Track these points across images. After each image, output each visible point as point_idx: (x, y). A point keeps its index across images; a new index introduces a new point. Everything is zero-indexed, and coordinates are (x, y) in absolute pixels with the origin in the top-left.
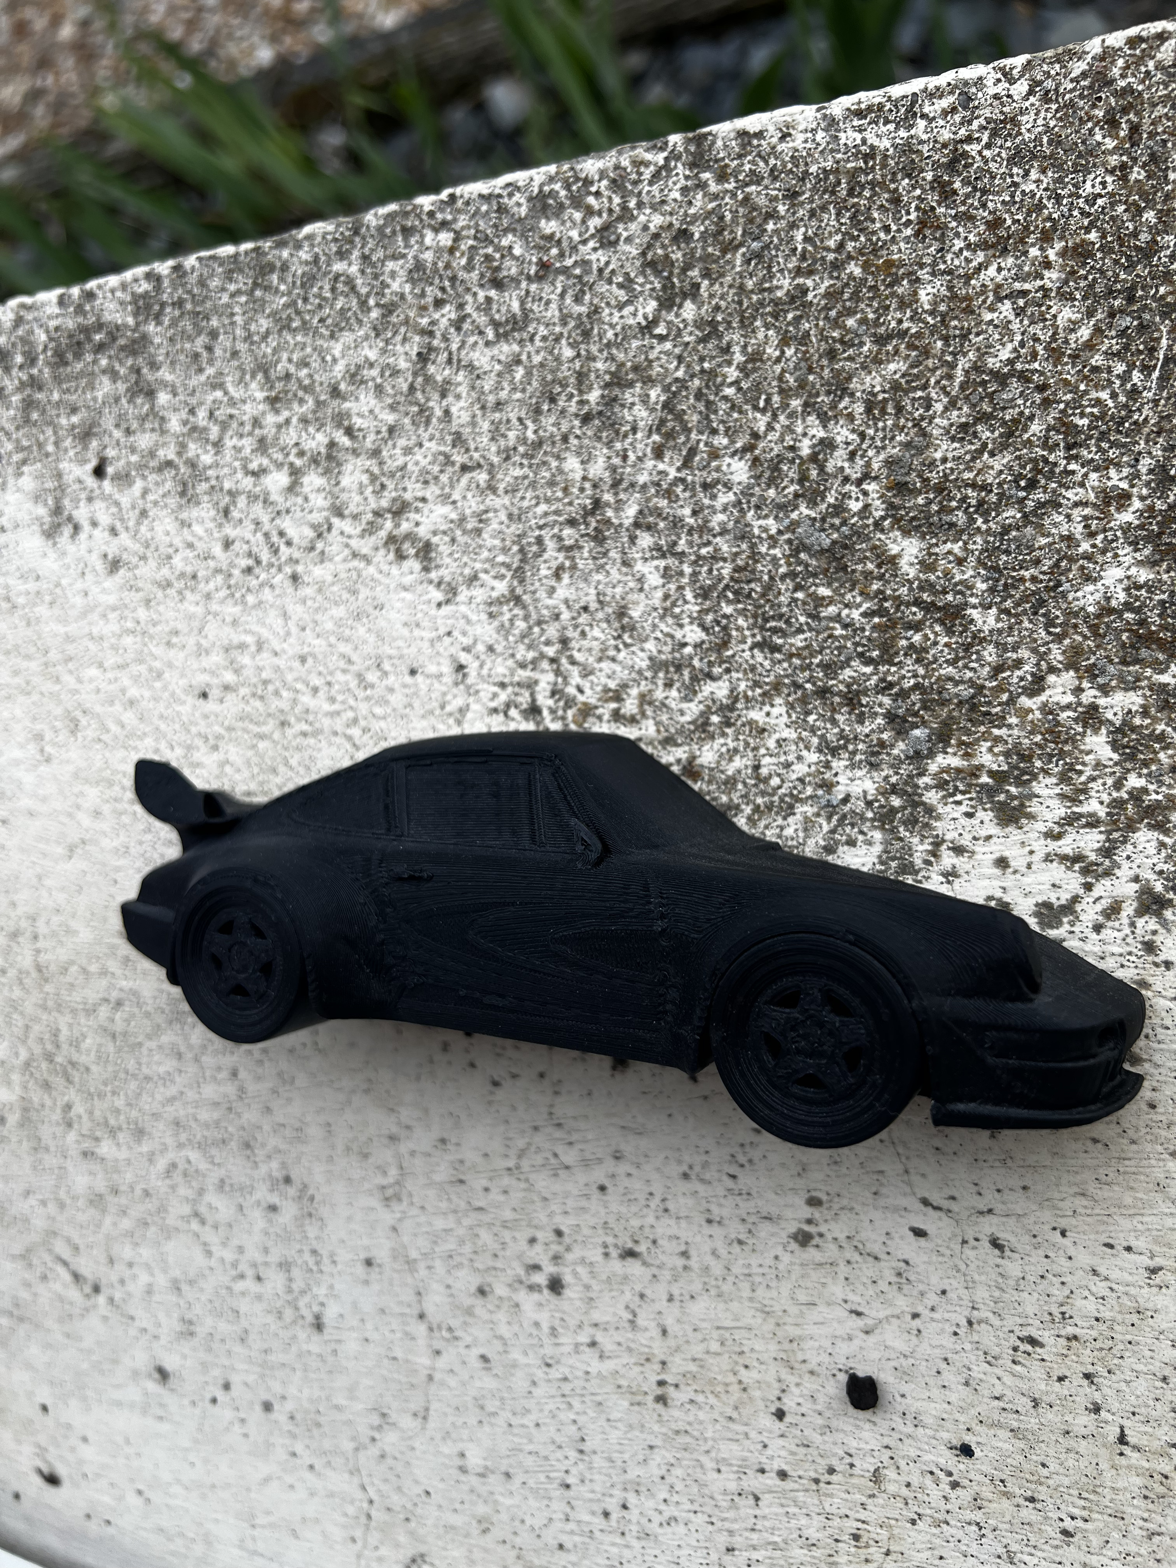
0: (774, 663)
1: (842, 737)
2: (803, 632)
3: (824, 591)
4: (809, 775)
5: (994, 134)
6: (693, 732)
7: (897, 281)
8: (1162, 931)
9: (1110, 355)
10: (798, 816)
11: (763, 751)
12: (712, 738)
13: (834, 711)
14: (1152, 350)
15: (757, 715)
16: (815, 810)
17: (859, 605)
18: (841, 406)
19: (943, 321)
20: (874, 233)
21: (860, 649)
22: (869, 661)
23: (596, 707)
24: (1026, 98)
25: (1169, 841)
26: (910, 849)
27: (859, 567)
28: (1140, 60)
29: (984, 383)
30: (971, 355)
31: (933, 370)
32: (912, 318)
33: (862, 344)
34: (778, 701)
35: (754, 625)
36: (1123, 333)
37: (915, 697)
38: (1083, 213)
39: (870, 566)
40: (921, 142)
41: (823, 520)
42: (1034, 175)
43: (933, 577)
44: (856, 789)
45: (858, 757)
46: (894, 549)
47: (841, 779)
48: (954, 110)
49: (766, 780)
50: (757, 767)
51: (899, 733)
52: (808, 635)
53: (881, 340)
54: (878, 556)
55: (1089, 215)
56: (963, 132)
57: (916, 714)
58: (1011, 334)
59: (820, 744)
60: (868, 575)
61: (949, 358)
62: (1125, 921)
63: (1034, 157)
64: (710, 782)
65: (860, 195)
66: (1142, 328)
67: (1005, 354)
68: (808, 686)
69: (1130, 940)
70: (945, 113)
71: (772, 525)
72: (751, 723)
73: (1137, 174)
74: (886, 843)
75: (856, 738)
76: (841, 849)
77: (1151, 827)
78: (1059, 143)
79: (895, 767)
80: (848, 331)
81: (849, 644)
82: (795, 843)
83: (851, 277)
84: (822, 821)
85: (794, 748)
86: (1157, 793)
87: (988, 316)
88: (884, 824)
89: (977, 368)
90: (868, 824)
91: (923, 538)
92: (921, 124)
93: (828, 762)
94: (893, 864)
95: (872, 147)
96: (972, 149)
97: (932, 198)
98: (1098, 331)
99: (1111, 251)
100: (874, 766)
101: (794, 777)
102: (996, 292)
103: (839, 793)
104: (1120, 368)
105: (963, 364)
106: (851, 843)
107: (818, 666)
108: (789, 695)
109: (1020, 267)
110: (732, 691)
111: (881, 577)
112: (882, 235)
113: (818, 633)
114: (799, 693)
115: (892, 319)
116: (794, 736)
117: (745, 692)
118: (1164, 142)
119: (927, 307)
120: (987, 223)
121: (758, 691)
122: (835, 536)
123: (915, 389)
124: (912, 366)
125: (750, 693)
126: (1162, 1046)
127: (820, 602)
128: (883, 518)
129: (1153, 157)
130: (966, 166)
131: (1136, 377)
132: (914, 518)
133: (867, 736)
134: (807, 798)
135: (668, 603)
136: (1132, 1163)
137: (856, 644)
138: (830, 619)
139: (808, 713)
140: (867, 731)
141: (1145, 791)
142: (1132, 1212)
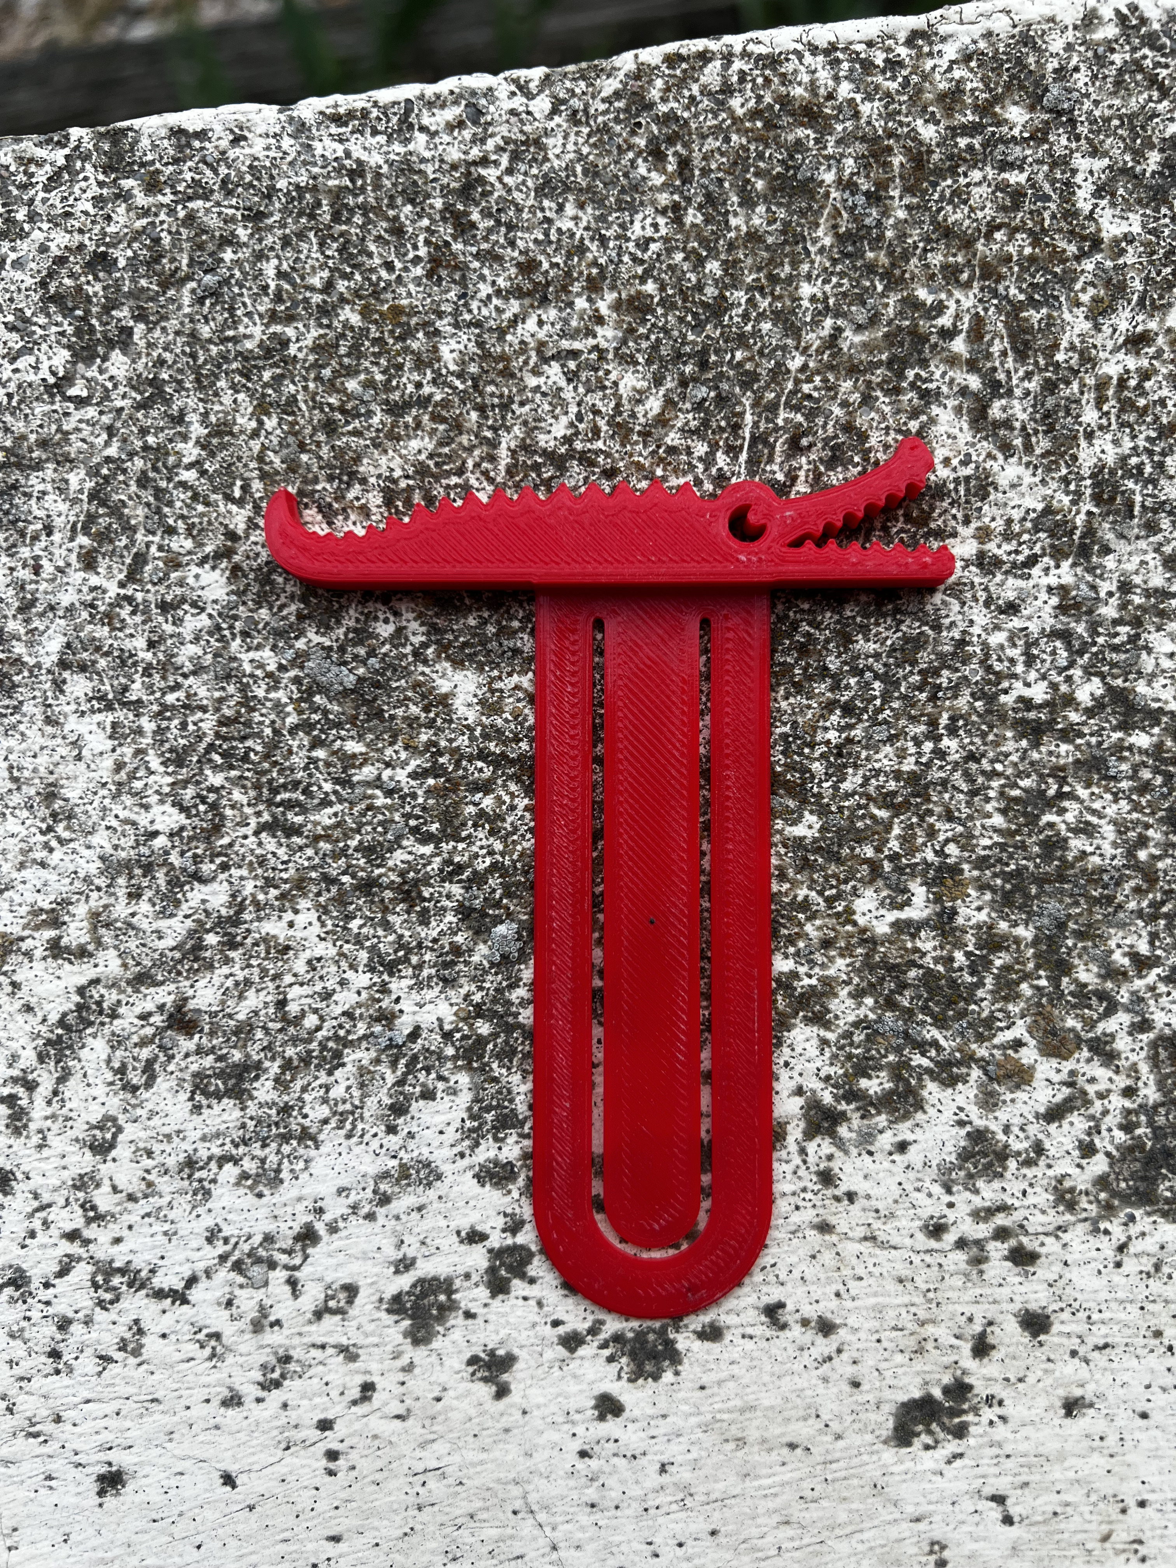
0: (293, 850)
1: (401, 947)
2: (330, 804)
3: (353, 747)
4: (359, 1005)
5: (515, 157)
6: (180, 961)
7: (408, 333)
8: (838, 1154)
9: (686, 432)
10: (349, 1067)
11: (288, 979)
12: (211, 967)
13: (385, 910)
14: (736, 428)
15: (274, 927)
16: (373, 1054)
17: (406, 763)
18: (350, 495)
19: (475, 386)
20: (372, 270)
21: (413, 823)
22: (426, 839)
23: (22, 939)
24: (550, 116)
25: (831, 1036)
26: (509, 1092)
27: (400, 712)
28: (683, 82)
29: (536, 467)
30: (517, 430)
31: (470, 449)
32: (434, 382)
33: (370, 414)
34: (304, 904)
35: (258, 798)
36: (699, 406)
37: (494, 881)
38: (635, 259)
39: (414, 710)
40: (423, 160)
41: (342, 650)
42: (570, 209)
43: (499, 722)
44: (427, 1018)
45: (426, 972)
46: (444, 686)
47: (404, 1005)
48: (461, 124)
49: (297, 1021)
50: (282, 1004)
51: (477, 933)
52: (338, 808)
53: (396, 410)
54: (424, 696)
55: (642, 262)
56: (475, 152)
57: (498, 904)
58: (564, 404)
59: (371, 959)
60: (412, 722)
61: (489, 434)
62: (793, 1148)
63: (567, 189)
64: (212, 1034)
65: (348, 221)
66: (722, 400)
67: (560, 429)
68: (345, 879)
69: (802, 1172)
70: (450, 127)
71: (269, 658)
72: (266, 939)
73: (693, 217)
74: (476, 1088)
75: (420, 945)
76: (414, 1106)
77: (808, 1021)
78: (596, 174)
79: (477, 979)
80: (350, 396)
81: (397, 817)
82: (348, 1107)
83: (346, 325)
84: (384, 1068)
85: (334, 969)
86: (810, 976)
87: (532, 381)
88: (470, 1063)
89: (527, 447)
90: (449, 1065)
91: (480, 669)
92: (421, 139)
93: (384, 984)
94: (489, 1117)
95: (359, 162)
96: (491, 174)
97: (446, 231)
98: (669, 402)
99: (673, 306)
100: (448, 982)
101: (338, 1010)
102: (539, 352)
103: (404, 1026)
104: (701, 449)
105: (507, 442)
106: (428, 1095)
107: (356, 850)
108: (319, 894)
109: (566, 321)
110: (233, 896)
111: (431, 724)
112: (384, 274)
113: (352, 804)
114: (334, 890)
115: (408, 379)
116: (333, 952)
117: (253, 895)
118: (720, 181)
119: (453, 367)
120: (519, 265)
121: (274, 892)
122: (361, 671)
123: (448, 474)
124: (441, 444)
125: (261, 897)
126: (857, 1303)
127: (350, 761)
128: (425, 645)
129: (708, 196)
130: (485, 194)
131: (722, 459)
132: (465, 645)
133: (435, 941)
134: (360, 1039)
135: (123, 775)
136: (842, 1464)
137: (407, 816)
138: (368, 784)
139: (349, 917)
140: (434, 934)
141: (794, 975)
142: (848, 1530)
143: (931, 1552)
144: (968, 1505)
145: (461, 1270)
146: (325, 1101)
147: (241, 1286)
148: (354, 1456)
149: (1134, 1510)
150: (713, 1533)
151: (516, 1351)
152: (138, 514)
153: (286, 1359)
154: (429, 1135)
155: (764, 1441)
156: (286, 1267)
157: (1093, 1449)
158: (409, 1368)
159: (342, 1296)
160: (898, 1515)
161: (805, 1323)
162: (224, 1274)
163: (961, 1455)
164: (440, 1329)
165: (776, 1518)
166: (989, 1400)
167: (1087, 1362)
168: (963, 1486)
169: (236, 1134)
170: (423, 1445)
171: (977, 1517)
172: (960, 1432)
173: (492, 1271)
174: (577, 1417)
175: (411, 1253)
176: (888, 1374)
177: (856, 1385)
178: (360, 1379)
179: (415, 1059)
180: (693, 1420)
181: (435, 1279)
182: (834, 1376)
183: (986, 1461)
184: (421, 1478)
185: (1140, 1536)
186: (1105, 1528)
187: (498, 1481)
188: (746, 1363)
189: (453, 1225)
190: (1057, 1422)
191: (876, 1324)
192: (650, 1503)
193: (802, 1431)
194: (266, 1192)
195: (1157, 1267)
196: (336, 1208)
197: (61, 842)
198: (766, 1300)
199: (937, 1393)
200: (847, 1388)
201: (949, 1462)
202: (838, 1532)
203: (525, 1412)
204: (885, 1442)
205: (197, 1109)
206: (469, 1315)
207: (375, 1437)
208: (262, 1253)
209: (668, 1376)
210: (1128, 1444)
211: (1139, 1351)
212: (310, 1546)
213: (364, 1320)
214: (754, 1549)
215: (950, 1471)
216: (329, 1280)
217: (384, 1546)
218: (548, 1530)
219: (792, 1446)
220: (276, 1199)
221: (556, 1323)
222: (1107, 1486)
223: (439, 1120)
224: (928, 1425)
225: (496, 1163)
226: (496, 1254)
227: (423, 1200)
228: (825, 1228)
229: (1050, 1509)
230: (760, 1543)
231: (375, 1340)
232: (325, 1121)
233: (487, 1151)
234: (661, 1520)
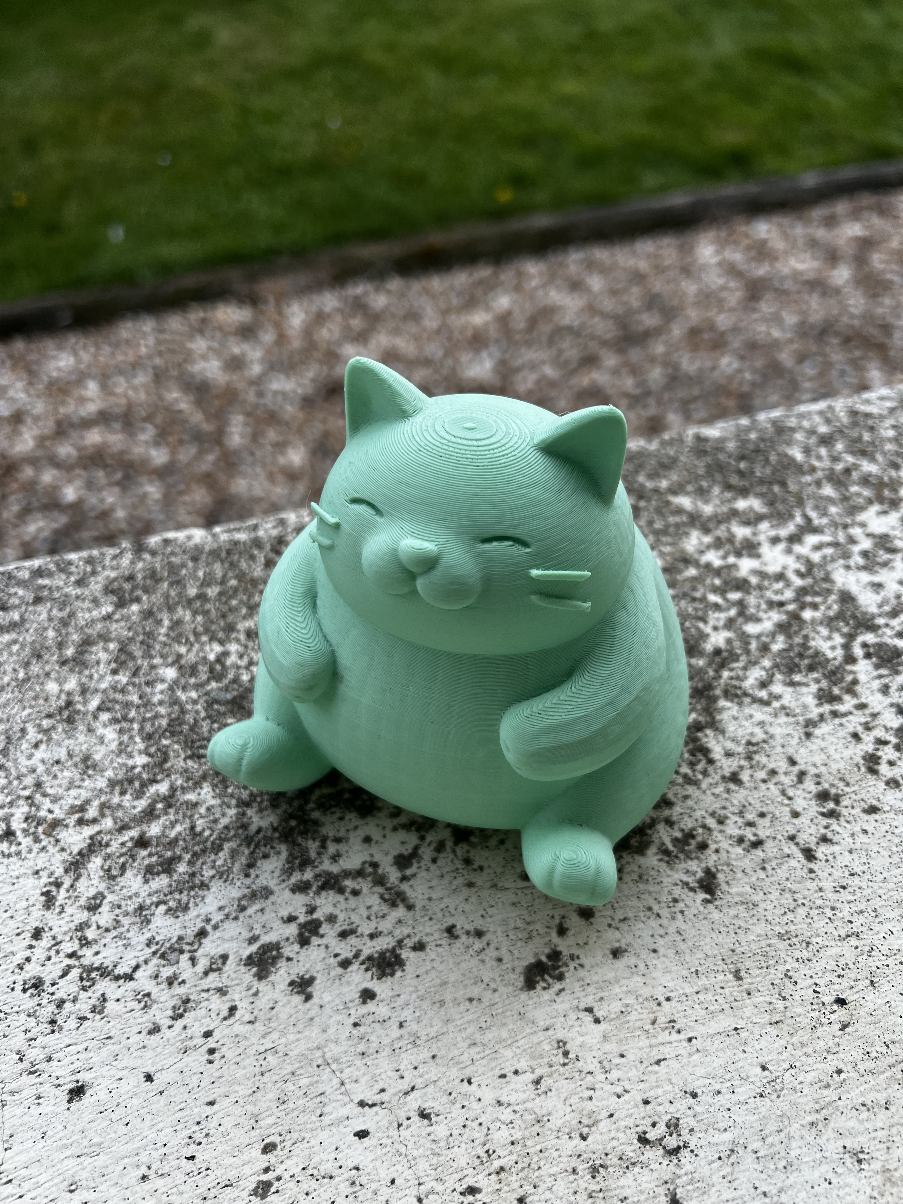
143: (559, 1047)
144: (573, 1016)
145: (285, 936)
146: (213, 867)
147: (164, 966)
148: (224, 1050)
149: (664, 1003)
150: (434, 1057)
151: (315, 974)
152: (138, 653)
153: (188, 1001)
154: (267, 875)
155: (455, 1000)
156: (190, 951)
157: (633, 973)
158: (256, 994)
159: (220, 962)
160: (535, 1029)
161: (468, 933)
162: (155, 961)
163: (563, 989)
164: (273, 970)
165: (468, 1042)
166: (572, 957)
167: (618, 929)
168: (567, 1005)
169: (166, 891)
170: (264, 1037)
171: (579, 1022)
172: (561, 977)
173: (300, 935)
174: (350, 1005)
175: (257, 933)
176: (516, 952)
177: (500, 960)
178: (228, 1005)
179: (259, 842)
180: (414, 996)
181: (270, 943)
182: (487, 959)
183: (578, 989)
184: (263, 1056)
185: (672, 1017)
186: (652, 1016)
187: (308, 1049)
188: (440, 959)
189: (280, 915)
190: (610, 962)
191: (504, 928)
192: (396, 1046)
193: (475, 991)
194: (180, 914)
195: (640, 877)
196: (217, 917)
197: (89, 776)
198: (446, 925)
199: (544, 959)
200: (494, 963)
201: (558, 994)
202: (504, 1044)
203: (321, 1007)
204: (521, 989)
205: (146, 881)
206: (289, 959)
207: (237, 1036)
208: (177, 946)
209: (399, 974)
210: (651, 967)
211: (643, 919)
212: (196, 1110)
213: (231, 973)
214: (458, 1063)
215: (559, 1000)
216: (212, 954)
217: (241, 1102)
218: (338, 1073)
219: (471, 1000)
220: (186, 918)
221: (336, 956)
222: (646, 992)
223: (271, 867)
224: (542, 976)
225: (301, 881)
226: (302, 926)
227: (264, 905)
228: (470, 885)
229: (618, 1010)
230: (461, 1059)
231: (237, 982)
232: (213, 877)
233: (296, 877)
234: (403, 1055)
